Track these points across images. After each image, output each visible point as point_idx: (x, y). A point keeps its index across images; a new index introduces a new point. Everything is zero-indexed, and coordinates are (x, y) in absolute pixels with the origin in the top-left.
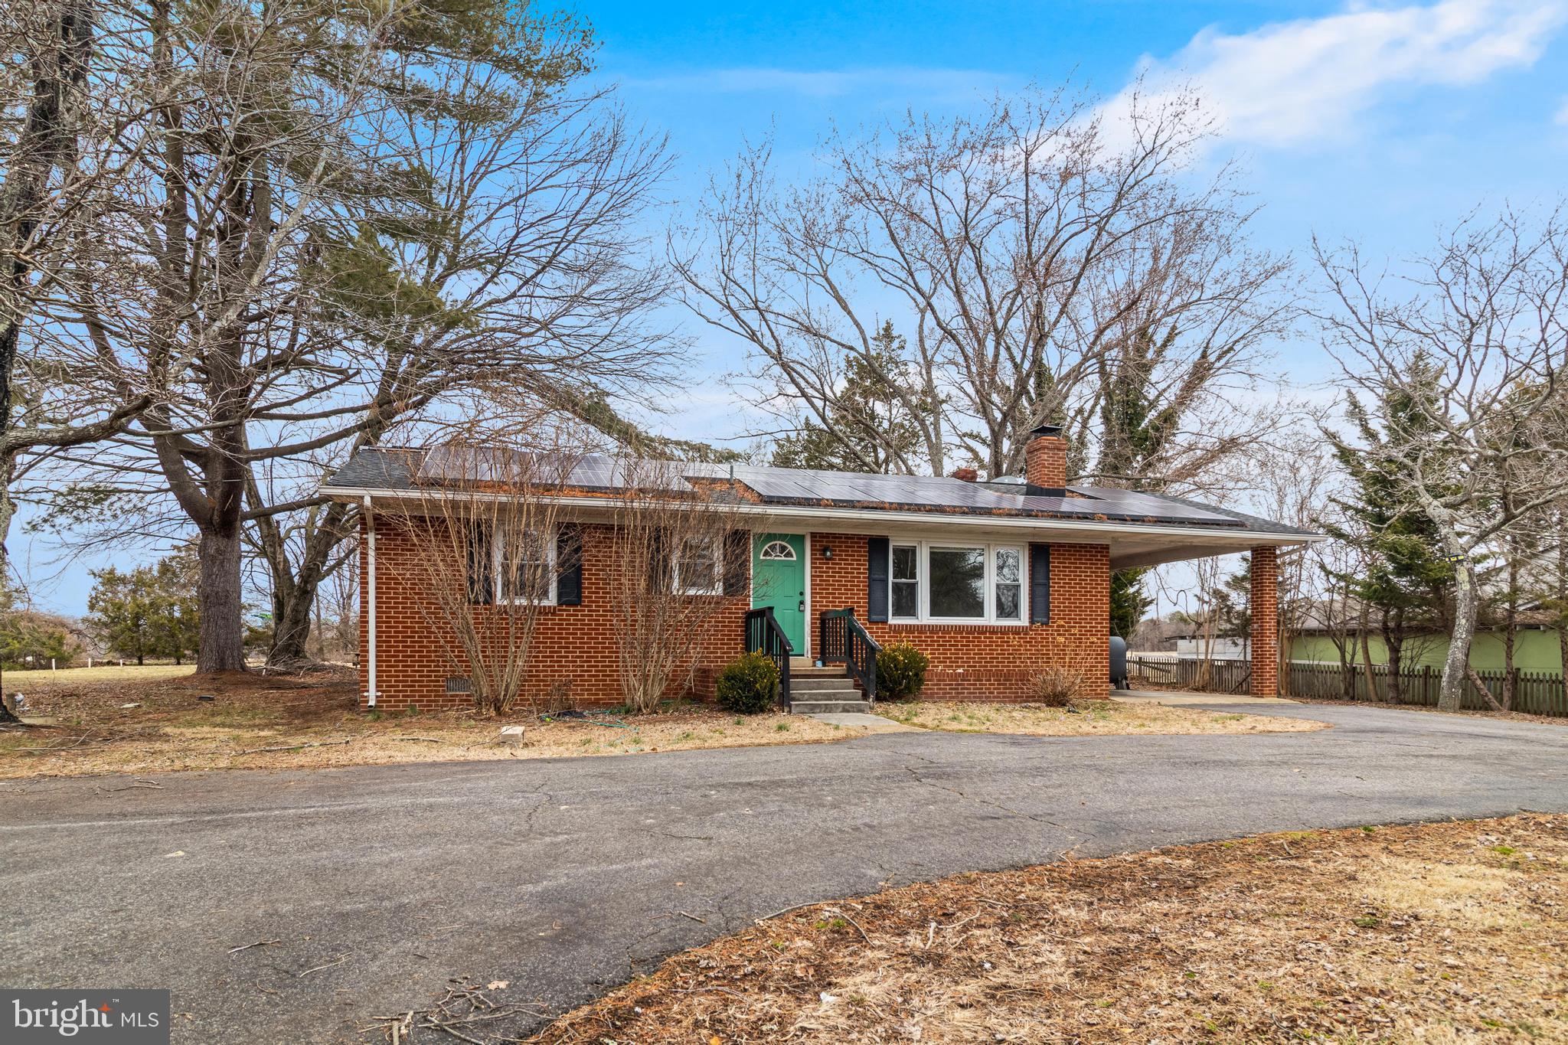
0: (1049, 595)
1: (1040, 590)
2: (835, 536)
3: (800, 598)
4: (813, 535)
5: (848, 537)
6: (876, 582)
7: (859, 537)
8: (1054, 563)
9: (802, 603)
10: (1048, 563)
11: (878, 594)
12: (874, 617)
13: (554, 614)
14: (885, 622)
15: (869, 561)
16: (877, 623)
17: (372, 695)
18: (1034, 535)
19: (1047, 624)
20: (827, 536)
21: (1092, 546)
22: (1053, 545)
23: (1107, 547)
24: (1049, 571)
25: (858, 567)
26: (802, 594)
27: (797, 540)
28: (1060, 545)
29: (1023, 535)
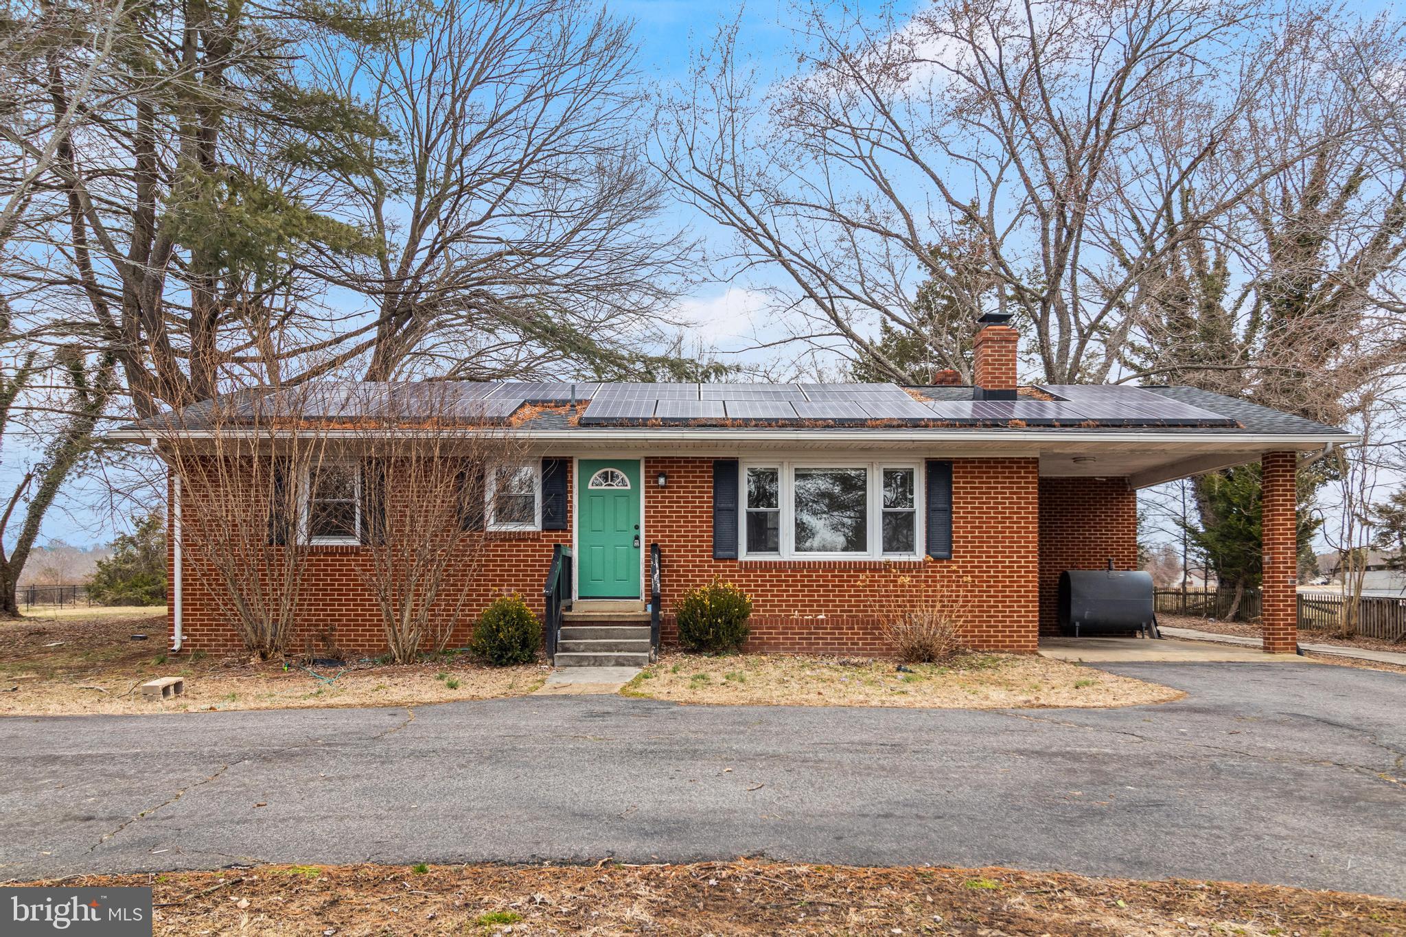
0: (951, 522)
1: (939, 517)
2: (672, 460)
3: (634, 532)
4: (648, 460)
5: (687, 460)
6: (724, 510)
7: (702, 460)
8: (958, 483)
9: (637, 538)
10: (951, 482)
11: (725, 526)
12: (720, 554)
13: (357, 554)
14: (735, 559)
15: (715, 488)
16: (724, 559)
17: (178, 638)
18: (930, 450)
19: (949, 559)
20: (662, 460)
21: (1012, 460)
22: (958, 460)
23: (1035, 461)
24: (951, 493)
25: (702, 496)
26: (637, 527)
27: (629, 466)
28: (966, 461)
29: (915, 450)
